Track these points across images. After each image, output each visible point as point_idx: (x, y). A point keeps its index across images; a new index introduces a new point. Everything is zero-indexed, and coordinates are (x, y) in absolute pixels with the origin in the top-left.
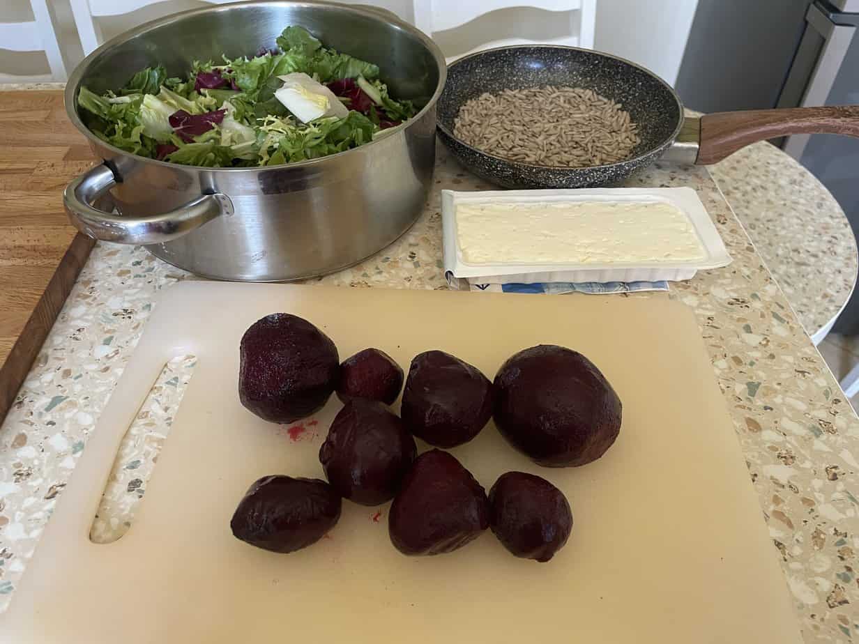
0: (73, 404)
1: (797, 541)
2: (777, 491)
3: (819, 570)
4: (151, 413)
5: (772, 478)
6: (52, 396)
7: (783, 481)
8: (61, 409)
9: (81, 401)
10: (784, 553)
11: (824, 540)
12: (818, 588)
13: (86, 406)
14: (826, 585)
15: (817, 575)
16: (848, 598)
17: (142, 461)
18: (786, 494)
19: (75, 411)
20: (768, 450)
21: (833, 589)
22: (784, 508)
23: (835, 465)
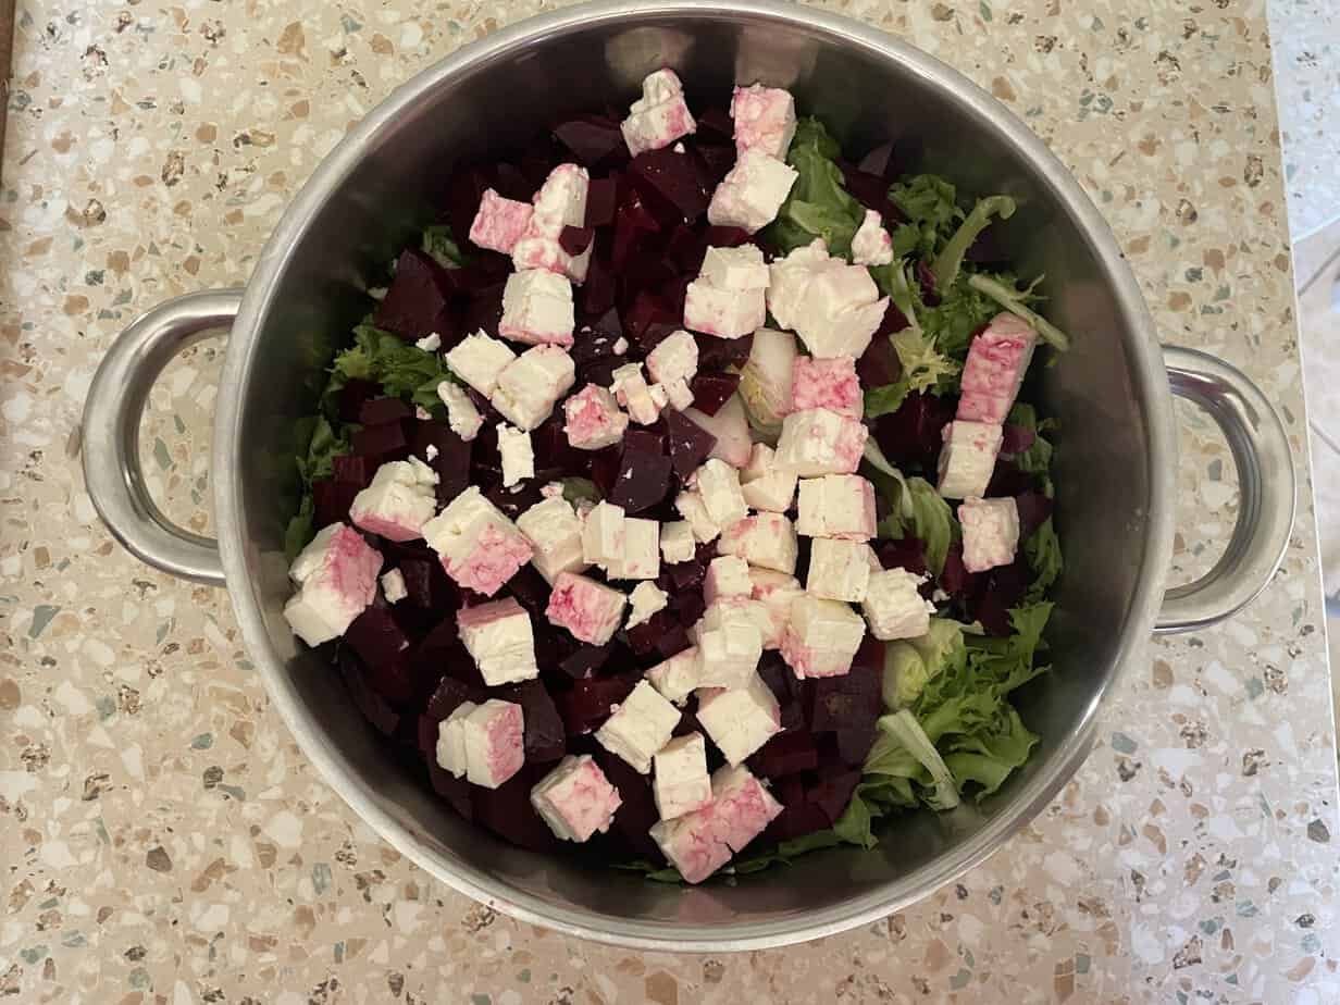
0: (73, 623)
1: (1164, 872)
2: (1161, 793)
3: (1178, 916)
4: (206, 642)
5: (1161, 771)
6: (34, 606)
7: (1176, 777)
8: (57, 633)
9: (85, 618)
10: (1139, 890)
11: (1201, 871)
12: (1169, 941)
13: (96, 626)
14: (1180, 937)
15: (1173, 921)
16: (1202, 956)
17: (215, 735)
18: (1172, 798)
19: (81, 636)
20: (1170, 721)
21: (1188, 943)
22: (1162, 820)
23: (1261, 749)
